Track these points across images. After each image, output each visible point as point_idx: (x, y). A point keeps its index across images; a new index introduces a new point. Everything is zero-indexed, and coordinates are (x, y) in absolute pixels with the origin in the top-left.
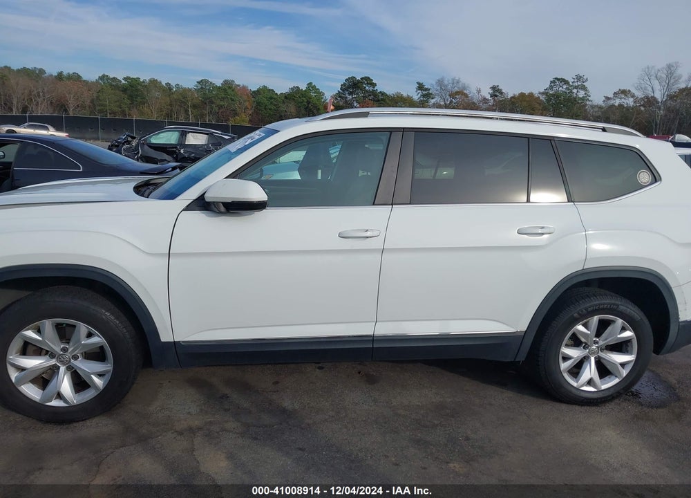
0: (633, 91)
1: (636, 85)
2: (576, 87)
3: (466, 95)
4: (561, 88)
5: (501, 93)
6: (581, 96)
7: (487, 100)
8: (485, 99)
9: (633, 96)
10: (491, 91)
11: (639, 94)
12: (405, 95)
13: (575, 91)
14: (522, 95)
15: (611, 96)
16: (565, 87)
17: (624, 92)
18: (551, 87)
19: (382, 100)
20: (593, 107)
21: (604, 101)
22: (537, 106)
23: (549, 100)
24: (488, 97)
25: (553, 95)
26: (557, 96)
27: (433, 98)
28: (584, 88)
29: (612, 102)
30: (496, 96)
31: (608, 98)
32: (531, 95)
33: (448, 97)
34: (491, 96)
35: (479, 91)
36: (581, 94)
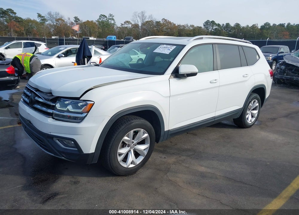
0: (131, 22)
1: (132, 19)
2: (110, 19)
3: (63, 21)
4: (104, 19)
5: (79, 20)
6: (112, 23)
7: (73, 23)
8: (72, 22)
9: (131, 24)
10: (75, 19)
11: (133, 23)
12: (32, 19)
13: (110, 20)
14: (88, 21)
15: (123, 23)
16: (105, 18)
17: (128, 22)
18: (100, 19)
19: (21, 21)
20: (118, 27)
21: (121, 25)
22: (96, 26)
23: (100, 24)
24: (73, 22)
25: (101, 22)
26: (103, 22)
27: (47, 21)
28: (113, 20)
29: (124, 26)
30: (77, 21)
31: (122, 24)
32: (92, 21)
33: (55, 21)
34: (75, 21)
35: (69, 19)
36: (112, 22)
